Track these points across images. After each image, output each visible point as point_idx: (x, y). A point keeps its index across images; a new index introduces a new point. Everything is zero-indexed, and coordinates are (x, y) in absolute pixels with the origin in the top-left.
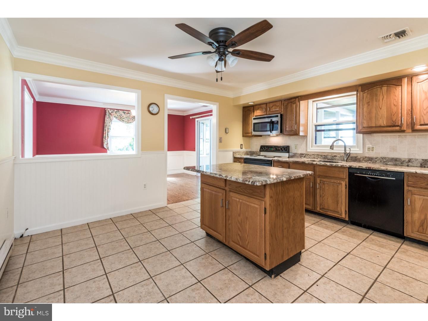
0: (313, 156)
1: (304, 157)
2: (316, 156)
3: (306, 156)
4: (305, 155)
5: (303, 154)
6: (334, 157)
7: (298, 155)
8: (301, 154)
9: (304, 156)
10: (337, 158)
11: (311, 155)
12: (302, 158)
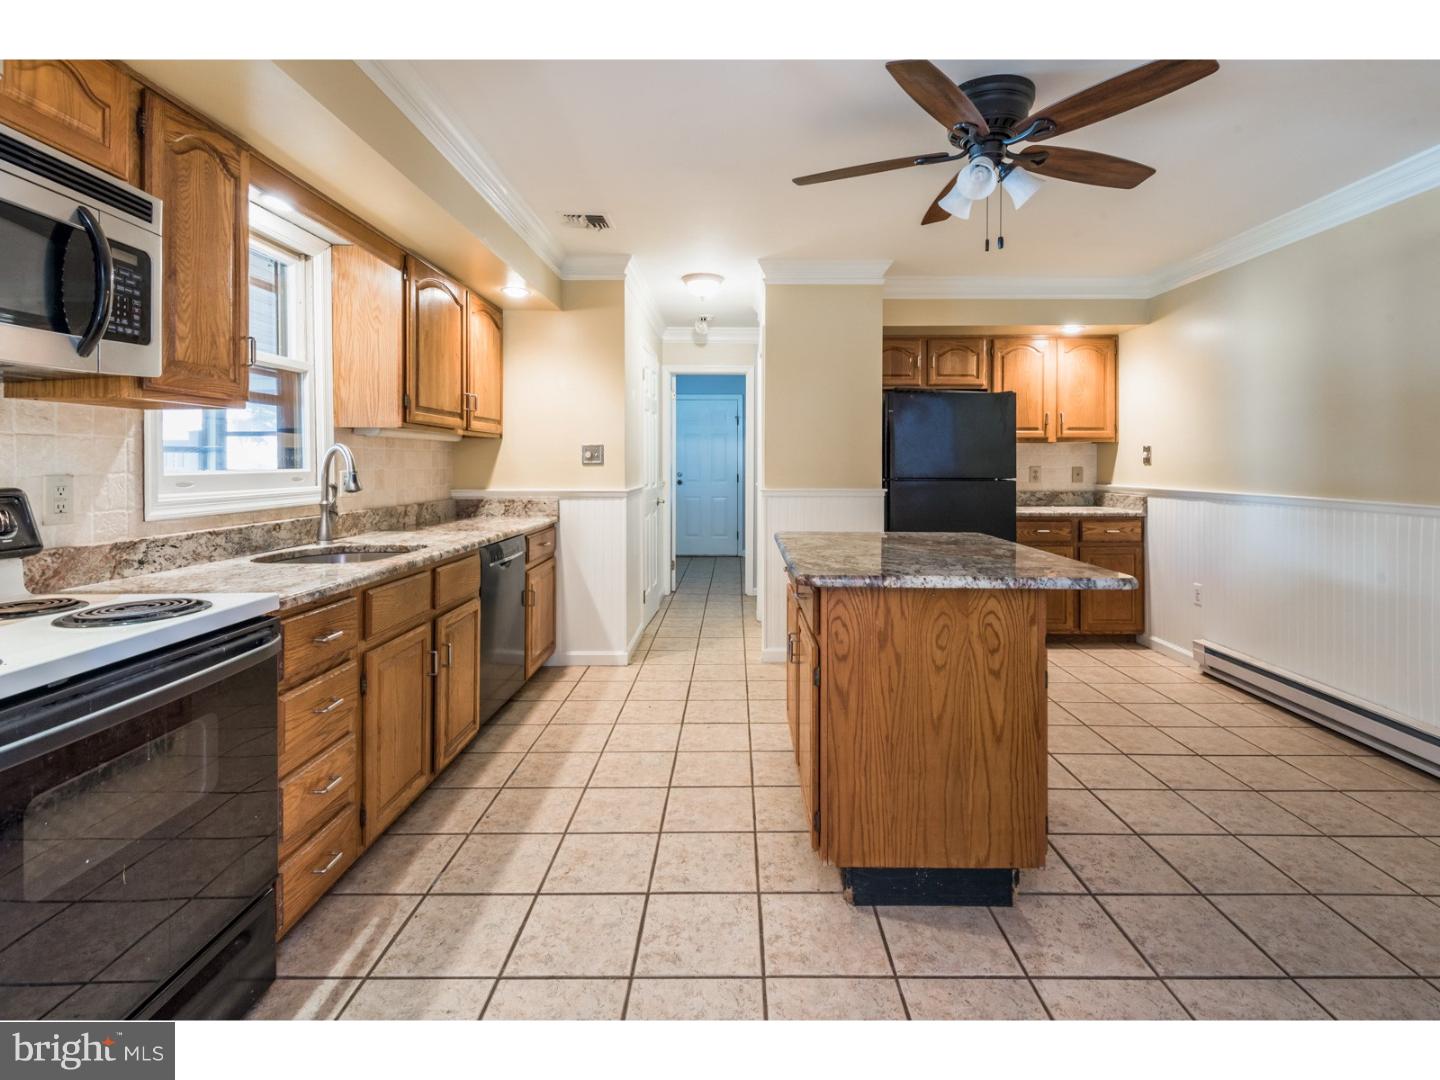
0: (191, 545)
1: (141, 562)
2: (203, 541)
3: (154, 554)
4: (143, 547)
5: (132, 546)
6: (274, 533)
7: (95, 561)
8: (116, 547)
9: (140, 556)
10: (283, 534)
11: (177, 538)
12: (127, 572)
